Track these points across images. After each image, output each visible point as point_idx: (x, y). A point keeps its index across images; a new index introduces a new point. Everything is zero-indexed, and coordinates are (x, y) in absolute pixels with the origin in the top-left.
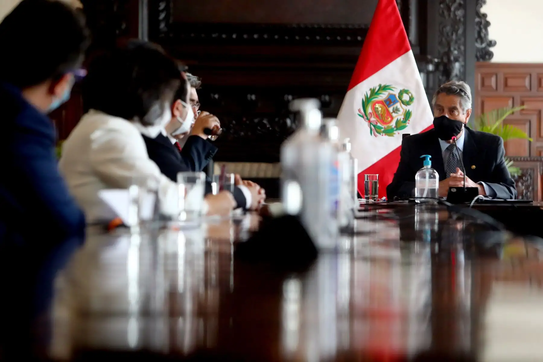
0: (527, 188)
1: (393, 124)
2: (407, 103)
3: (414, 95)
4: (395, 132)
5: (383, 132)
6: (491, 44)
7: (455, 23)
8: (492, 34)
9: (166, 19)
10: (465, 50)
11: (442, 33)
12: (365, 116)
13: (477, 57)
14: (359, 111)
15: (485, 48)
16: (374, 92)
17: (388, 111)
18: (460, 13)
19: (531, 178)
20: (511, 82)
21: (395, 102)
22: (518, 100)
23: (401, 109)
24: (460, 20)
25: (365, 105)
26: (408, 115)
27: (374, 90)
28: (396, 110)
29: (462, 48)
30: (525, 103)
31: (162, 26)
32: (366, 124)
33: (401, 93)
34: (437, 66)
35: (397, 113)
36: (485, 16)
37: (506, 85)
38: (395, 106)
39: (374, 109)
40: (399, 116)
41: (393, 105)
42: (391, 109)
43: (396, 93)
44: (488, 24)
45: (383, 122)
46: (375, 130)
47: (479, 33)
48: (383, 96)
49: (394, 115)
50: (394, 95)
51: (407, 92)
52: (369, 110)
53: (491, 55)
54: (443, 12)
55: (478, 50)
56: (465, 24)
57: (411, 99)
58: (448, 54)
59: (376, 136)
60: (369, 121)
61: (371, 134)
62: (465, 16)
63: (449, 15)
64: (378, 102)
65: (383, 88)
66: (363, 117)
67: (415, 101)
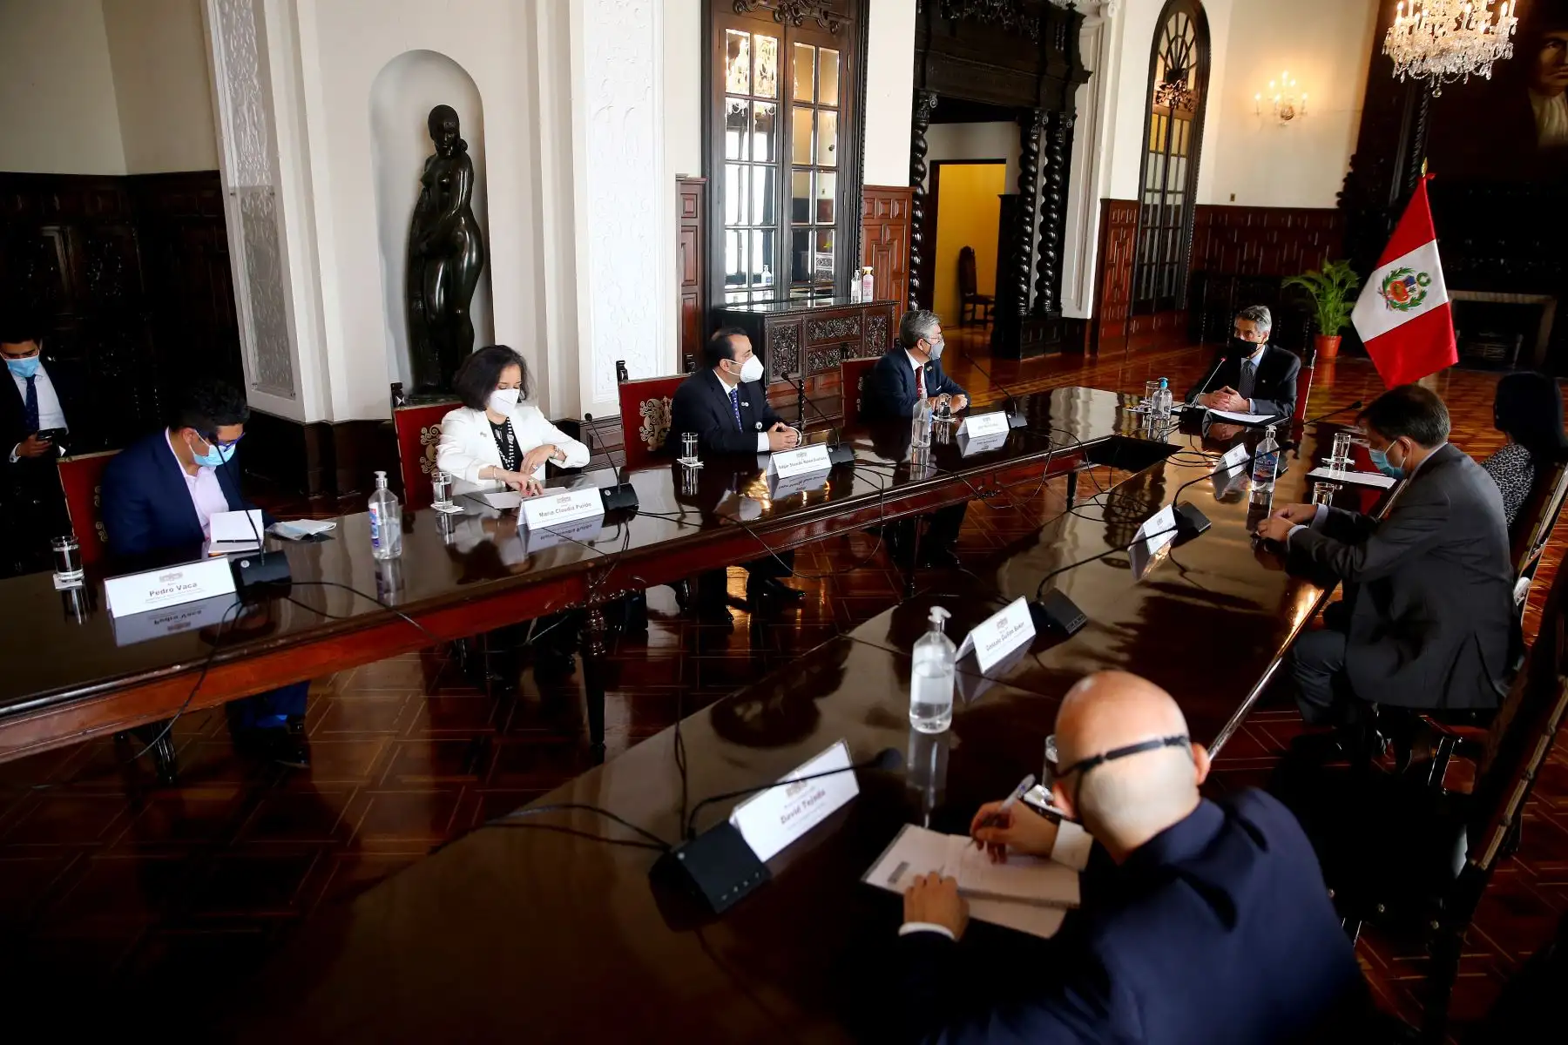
1: (1408, 301)
2: (1424, 285)
3: (1432, 277)
4: (1409, 309)
5: (1398, 307)
12: (1384, 293)
14: (1380, 288)
16: (1394, 274)
17: (1405, 290)
21: (1414, 283)
23: (1417, 289)
25: (1385, 284)
26: (1423, 294)
27: (1395, 272)
28: (1413, 290)
32: (1384, 300)
33: (1420, 276)
35: (1413, 292)
38: (1413, 286)
39: (1392, 287)
40: (1416, 295)
42: (1408, 289)
43: (1415, 275)
45: (1399, 299)
46: (1391, 305)
48: (1403, 277)
49: (1410, 293)
50: (1413, 277)
51: (1425, 275)
52: (1388, 288)
57: (1429, 281)
59: (1391, 310)
60: (1387, 299)
61: (1387, 308)
64: (1398, 282)
65: (1403, 271)
66: (1382, 294)
67: (1431, 283)
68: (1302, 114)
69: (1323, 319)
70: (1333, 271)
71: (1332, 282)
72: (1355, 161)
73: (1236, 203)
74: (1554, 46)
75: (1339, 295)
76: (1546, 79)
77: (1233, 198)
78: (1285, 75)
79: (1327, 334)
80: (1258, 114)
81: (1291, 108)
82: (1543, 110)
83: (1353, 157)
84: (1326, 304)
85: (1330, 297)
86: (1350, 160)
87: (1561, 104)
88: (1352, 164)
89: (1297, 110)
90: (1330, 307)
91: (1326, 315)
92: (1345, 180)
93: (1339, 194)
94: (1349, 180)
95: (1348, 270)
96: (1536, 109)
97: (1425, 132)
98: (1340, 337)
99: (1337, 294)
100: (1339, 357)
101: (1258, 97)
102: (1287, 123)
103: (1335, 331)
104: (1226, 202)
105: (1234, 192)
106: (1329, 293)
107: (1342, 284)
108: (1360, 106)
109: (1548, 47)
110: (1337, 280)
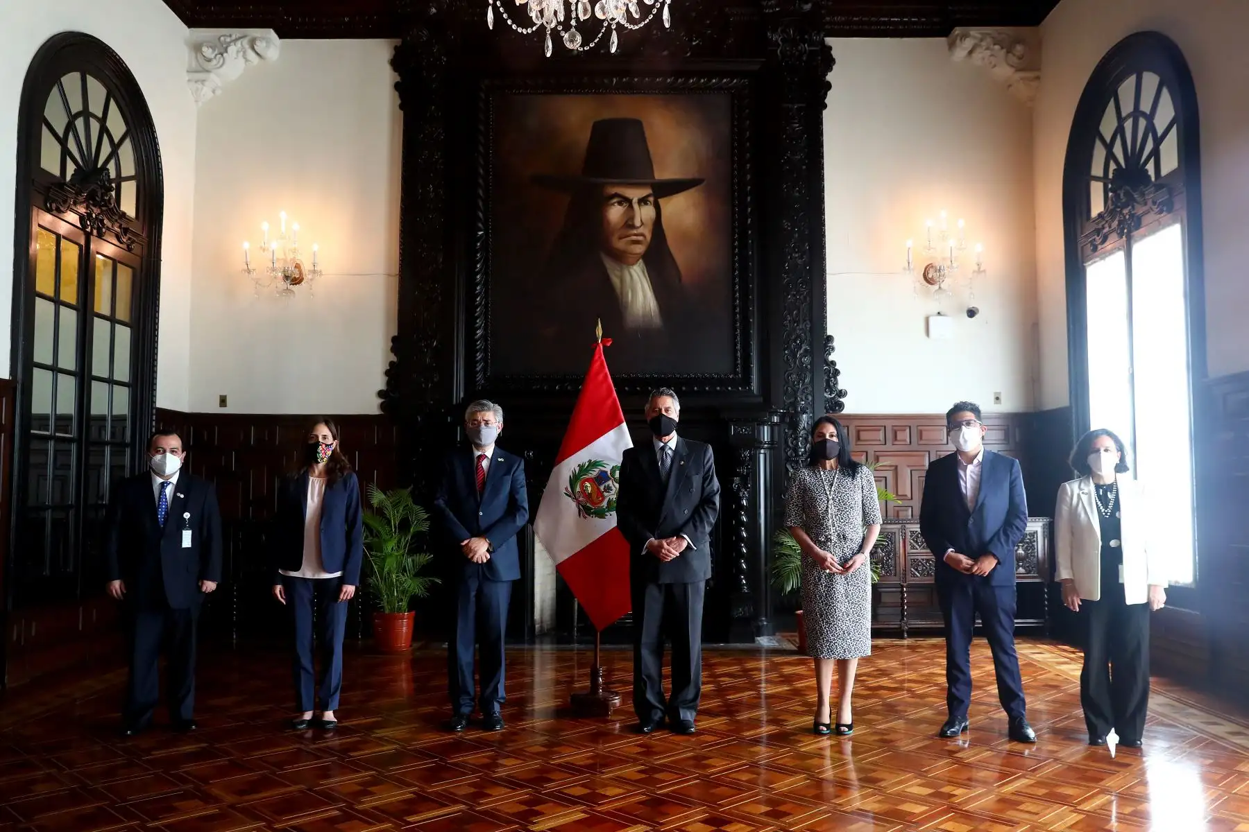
0: (888, 554)
1: (605, 504)
4: (607, 513)
5: (594, 513)
6: (842, 394)
7: (801, 371)
8: (842, 383)
9: (484, 369)
10: (813, 400)
11: (787, 382)
12: (572, 495)
13: (826, 408)
14: (566, 489)
15: (833, 398)
16: (583, 469)
17: (599, 489)
18: (806, 360)
19: (892, 543)
20: (864, 435)
21: (608, 479)
22: (871, 454)
23: (613, 488)
24: (806, 367)
25: (572, 483)
27: (583, 466)
28: (608, 489)
29: (810, 398)
30: (881, 458)
31: (479, 376)
32: (573, 505)
33: (614, 469)
34: (782, 417)
35: (608, 492)
36: (833, 363)
37: (858, 438)
38: (606, 484)
39: (582, 486)
40: (612, 496)
41: (605, 482)
42: (602, 488)
43: (608, 469)
44: (837, 372)
45: (592, 503)
46: (584, 511)
47: (828, 381)
48: (594, 473)
49: (606, 494)
50: (606, 472)
52: (578, 489)
53: (841, 406)
54: (788, 360)
55: (827, 400)
56: (812, 371)
58: (794, 404)
59: (585, 518)
60: (578, 501)
61: (580, 515)
62: (811, 364)
63: (795, 363)
64: (588, 480)
65: (593, 464)
66: (570, 496)
68: (314, 272)
69: (382, 585)
70: (388, 503)
71: (389, 523)
72: (397, 344)
73: (230, 409)
74: (620, 203)
75: (403, 543)
76: (620, 245)
77: (223, 401)
78: (283, 215)
79: (392, 609)
80: (249, 271)
81: (298, 266)
82: (622, 280)
83: (394, 340)
84: (384, 560)
85: (390, 546)
86: (391, 344)
87: (641, 274)
88: (393, 350)
89: (306, 267)
90: (391, 564)
91: (386, 579)
92: (387, 373)
93: (381, 394)
94: (392, 373)
95: (410, 502)
96: (616, 281)
97: (486, 304)
98: (413, 613)
99: (399, 542)
100: (416, 645)
101: (246, 245)
102: (295, 288)
103: (404, 604)
104: (213, 408)
105: (223, 394)
106: (386, 541)
107: (404, 525)
108: (396, 269)
109: (613, 204)
110: (395, 521)
